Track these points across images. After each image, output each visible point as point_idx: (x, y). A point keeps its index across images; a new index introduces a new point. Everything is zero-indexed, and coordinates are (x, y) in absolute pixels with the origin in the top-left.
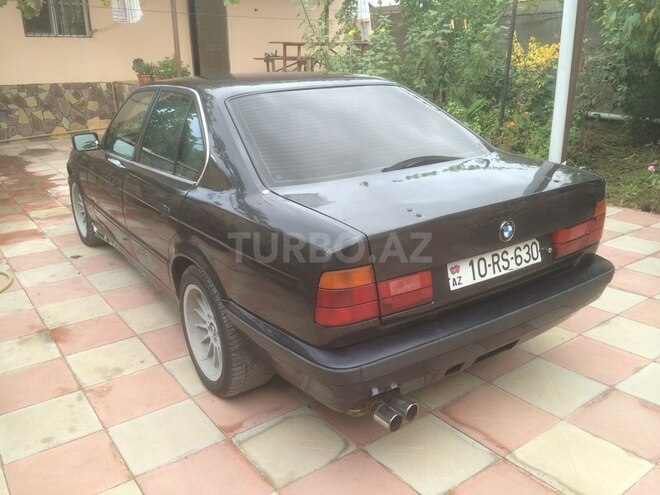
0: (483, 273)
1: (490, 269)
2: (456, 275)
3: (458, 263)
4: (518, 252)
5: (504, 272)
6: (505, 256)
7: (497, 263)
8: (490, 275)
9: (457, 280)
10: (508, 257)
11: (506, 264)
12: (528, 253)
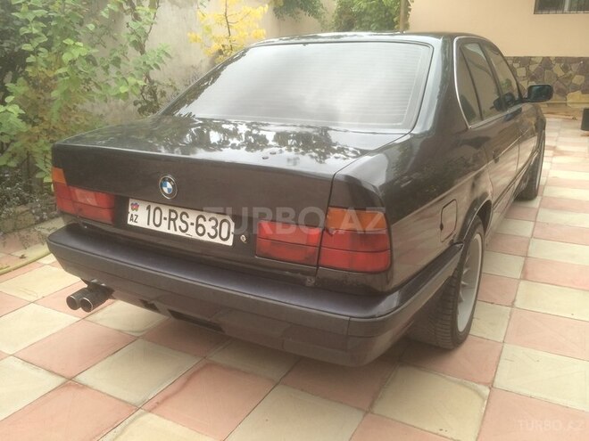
0: (157, 223)
1: (165, 223)
2: (134, 213)
3: (139, 202)
4: (201, 221)
5: (179, 233)
6: (184, 217)
7: (174, 220)
8: (164, 228)
9: (134, 217)
10: (189, 221)
11: (184, 227)
12: (214, 228)
